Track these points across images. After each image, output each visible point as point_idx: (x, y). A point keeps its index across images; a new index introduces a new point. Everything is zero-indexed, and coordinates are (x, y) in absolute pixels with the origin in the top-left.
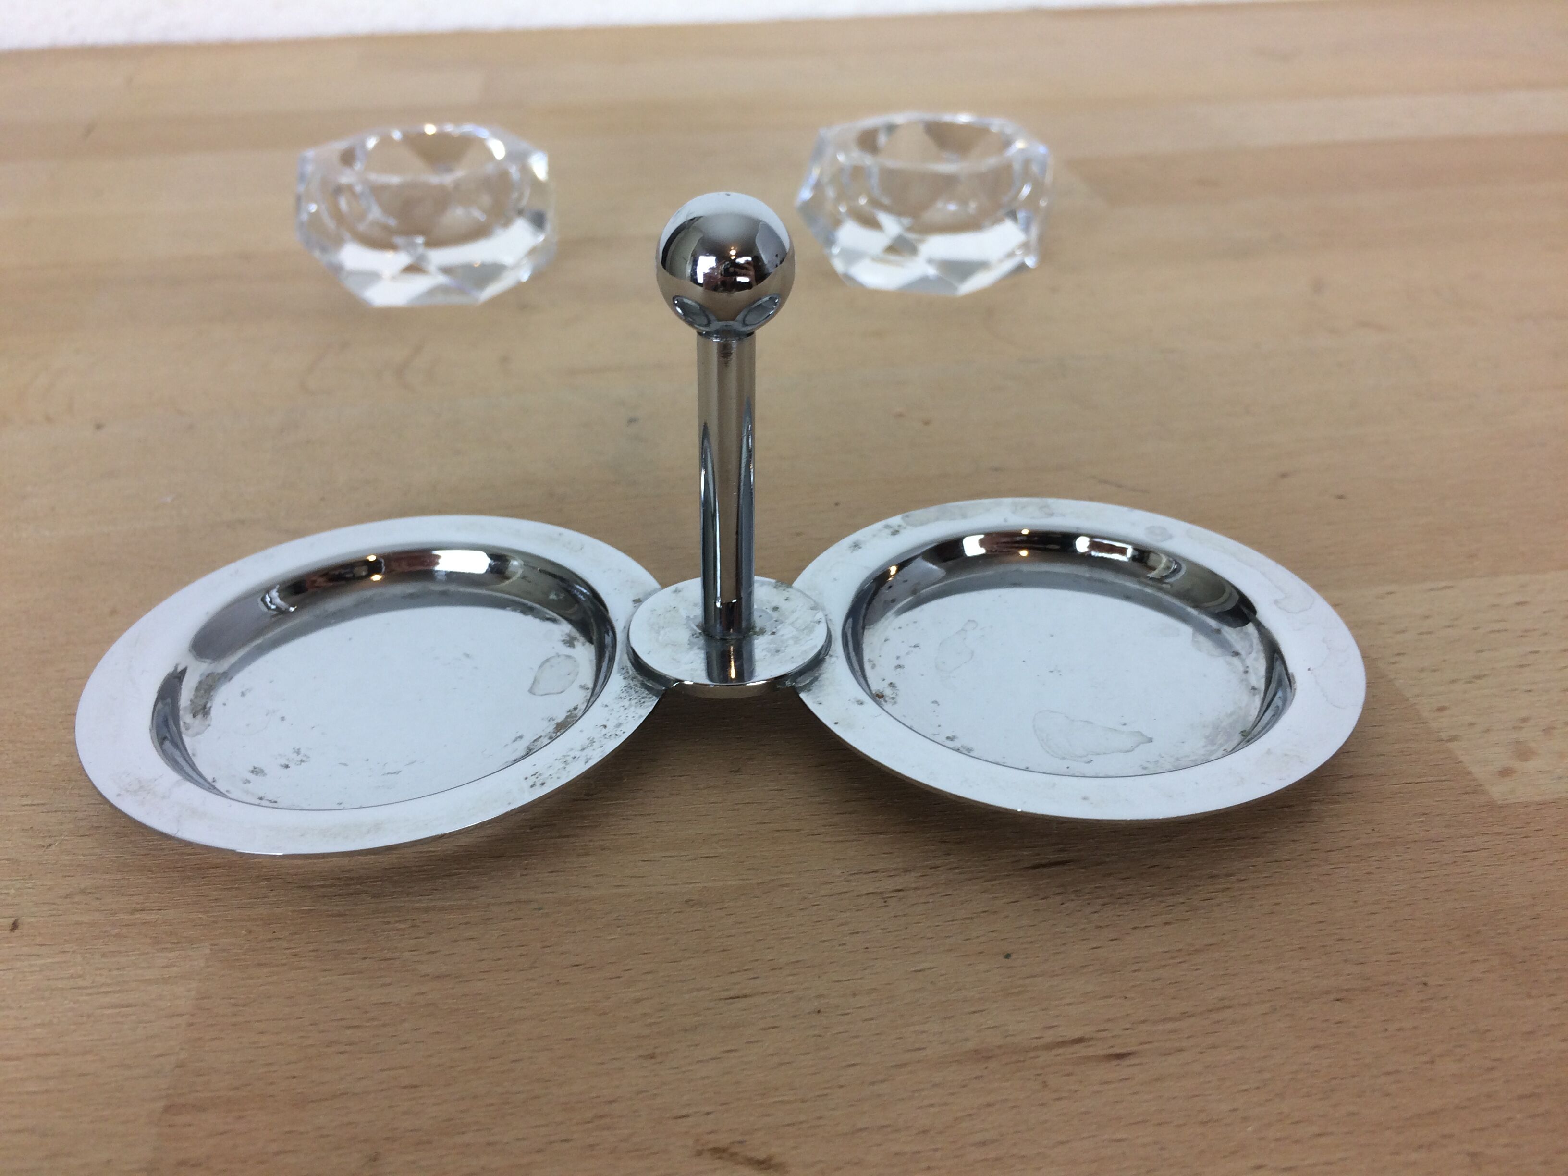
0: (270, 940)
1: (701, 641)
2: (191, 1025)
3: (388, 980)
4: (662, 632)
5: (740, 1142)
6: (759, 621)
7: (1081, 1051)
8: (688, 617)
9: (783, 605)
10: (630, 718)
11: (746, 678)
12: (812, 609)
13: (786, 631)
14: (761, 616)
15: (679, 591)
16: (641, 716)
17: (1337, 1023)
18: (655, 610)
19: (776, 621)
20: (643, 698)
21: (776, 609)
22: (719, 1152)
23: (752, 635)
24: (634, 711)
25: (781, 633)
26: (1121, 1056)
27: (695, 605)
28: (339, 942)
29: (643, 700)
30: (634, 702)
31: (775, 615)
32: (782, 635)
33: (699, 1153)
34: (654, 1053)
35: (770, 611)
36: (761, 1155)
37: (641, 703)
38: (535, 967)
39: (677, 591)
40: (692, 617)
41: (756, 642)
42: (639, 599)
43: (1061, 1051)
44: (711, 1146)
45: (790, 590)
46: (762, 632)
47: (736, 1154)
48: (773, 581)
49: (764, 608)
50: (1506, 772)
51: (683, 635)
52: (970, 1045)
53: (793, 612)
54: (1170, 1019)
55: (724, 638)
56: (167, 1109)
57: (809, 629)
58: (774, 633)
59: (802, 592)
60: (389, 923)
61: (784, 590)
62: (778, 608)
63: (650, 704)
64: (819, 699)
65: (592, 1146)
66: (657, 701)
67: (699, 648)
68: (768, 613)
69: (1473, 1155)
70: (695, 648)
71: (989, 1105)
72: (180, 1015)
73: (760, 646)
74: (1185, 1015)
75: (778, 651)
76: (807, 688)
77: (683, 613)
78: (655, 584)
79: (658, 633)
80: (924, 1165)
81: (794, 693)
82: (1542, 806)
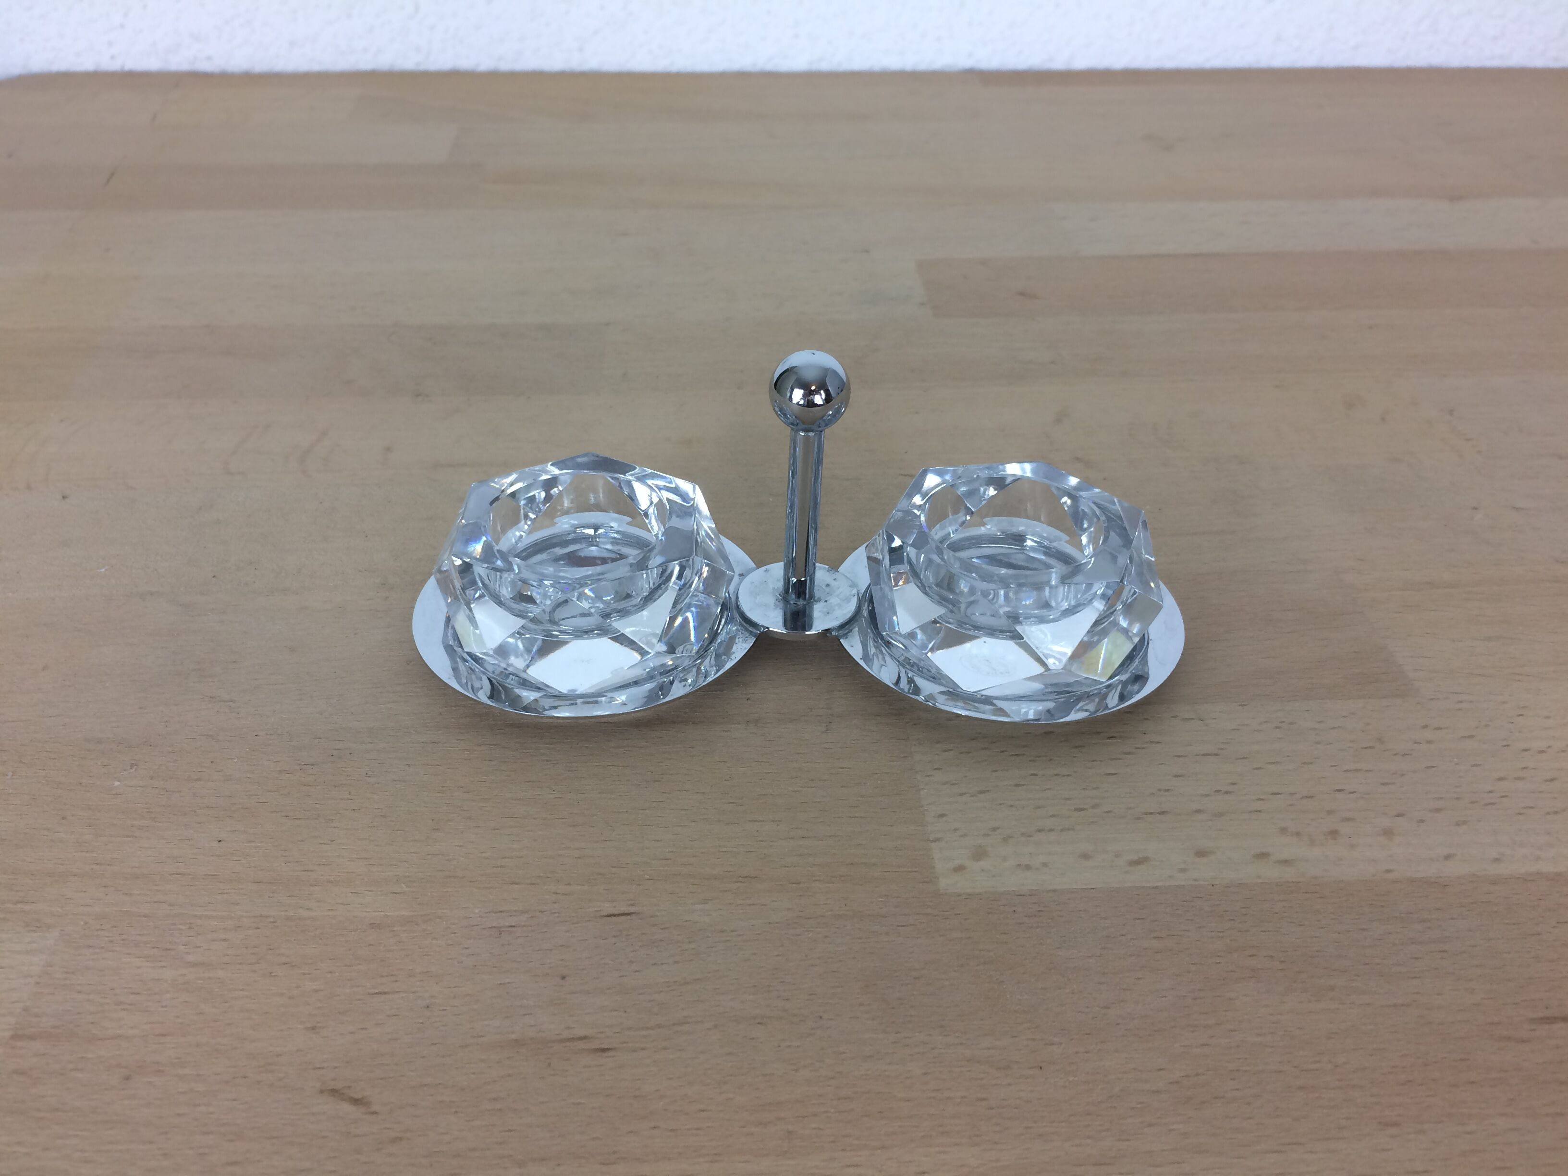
0: (98, 930)
1: (781, 604)
2: (38, 983)
3: (163, 964)
4: (758, 598)
5: (349, 1087)
6: (817, 594)
7: (582, 1045)
8: (774, 588)
9: (833, 583)
10: (739, 649)
11: (807, 629)
12: (850, 586)
13: (834, 600)
14: (818, 590)
15: (768, 571)
16: (745, 649)
17: (751, 1039)
18: (753, 583)
19: (828, 593)
20: (747, 637)
21: (828, 585)
22: (334, 1092)
23: (812, 602)
24: (741, 645)
25: (830, 602)
26: (604, 1050)
27: (778, 580)
28: (140, 935)
29: (747, 639)
30: (741, 640)
31: (827, 589)
32: (831, 603)
33: (322, 1092)
34: (315, 1026)
35: (824, 587)
36: (358, 1096)
37: (745, 641)
38: (259, 963)
39: (766, 571)
40: (776, 588)
41: (815, 606)
42: (742, 574)
43: (568, 1044)
44: (330, 1088)
45: (836, 573)
46: (819, 600)
47: (343, 1094)
48: (827, 567)
49: (821, 585)
50: (960, 869)
51: (771, 600)
52: (513, 1036)
53: (838, 588)
54: (648, 1028)
55: (796, 603)
56: (13, 1037)
57: (848, 600)
58: (826, 601)
59: (844, 575)
60: (175, 924)
61: (833, 573)
62: (829, 585)
63: (750, 641)
64: (852, 644)
65: (259, 1082)
66: (755, 639)
67: (780, 609)
68: (822, 588)
69: (790, 1132)
70: (778, 608)
71: (509, 1075)
72: (31, 977)
73: (818, 610)
74: (659, 1026)
75: (828, 613)
76: (845, 636)
77: (771, 586)
78: (753, 565)
79: (756, 598)
80: (453, 1110)
81: (837, 639)
82: (970, 896)
